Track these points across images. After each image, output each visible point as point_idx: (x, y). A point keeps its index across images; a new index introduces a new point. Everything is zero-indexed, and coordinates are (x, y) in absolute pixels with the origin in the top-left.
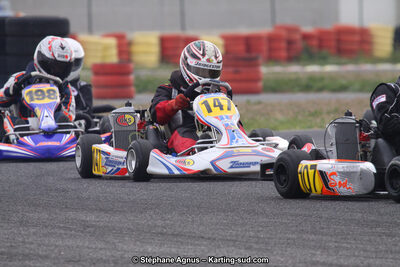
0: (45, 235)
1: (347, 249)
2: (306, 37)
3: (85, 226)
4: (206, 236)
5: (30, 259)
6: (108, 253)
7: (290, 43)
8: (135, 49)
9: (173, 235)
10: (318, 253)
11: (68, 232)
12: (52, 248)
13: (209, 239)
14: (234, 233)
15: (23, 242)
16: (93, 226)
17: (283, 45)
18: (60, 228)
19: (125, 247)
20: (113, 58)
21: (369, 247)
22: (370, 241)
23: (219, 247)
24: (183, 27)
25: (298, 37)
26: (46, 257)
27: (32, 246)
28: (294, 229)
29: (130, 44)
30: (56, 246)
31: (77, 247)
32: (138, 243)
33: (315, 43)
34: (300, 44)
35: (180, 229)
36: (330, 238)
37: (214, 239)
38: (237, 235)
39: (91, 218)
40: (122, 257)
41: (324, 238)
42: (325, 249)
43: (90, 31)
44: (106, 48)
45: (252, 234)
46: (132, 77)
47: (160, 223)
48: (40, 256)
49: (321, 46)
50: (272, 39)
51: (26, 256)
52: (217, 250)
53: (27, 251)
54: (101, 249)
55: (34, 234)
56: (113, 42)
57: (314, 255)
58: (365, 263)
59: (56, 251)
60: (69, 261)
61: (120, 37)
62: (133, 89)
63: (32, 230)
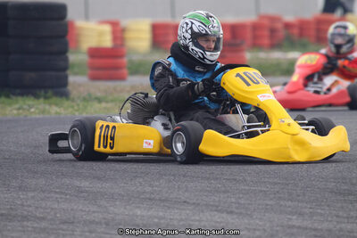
0: (42, 200)
1: (321, 215)
2: (288, 26)
3: (80, 191)
4: (191, 202)
5: (28, 220)
6: (101, 216)
7: (273, 31)
8: (128, 35)
9: (160, 200)
10: (294, 217)
11: (63, 196)
12: (49, 211)
13: (194, 204)
14: (217, 199)
15: (22, 205)
16: (86, 192)
17: (266, 33)
18: (56, 192)
19: (116, 210)
20: (107, 42)
21: (341, 213)
22: (342, 207)
23: (203, 212)
24: (173, 15)
25: (279, 26)
26: (43, 219)
27: (30, 209)
28: (272, 196)
29: (123, 30)
30: (52, 209)
31: (72, 210)
32: (128, 207)
33: (296, 31)
34: (282, 33)
35: (167, 195)
36: (305, 205)
37: (199, 204)
38: (219, 201)
39: (85, 184)
40: (113, 219)
41: (300, 205)
42: (301, 214)
43: (87, 17)
44: (101, 34)
45: (233, 200)
46: (125, 60)
47: (148, 189)
48: (38, 218)
49: (301, 35)
50: (256, 27)
51: (25, 218)
52: (201, 215)
53: (25, 213)
54: (94, 212)
55: (33, 197)
56: (107, 28)
57: (290, 219)
58: (338, 227)
59: (52, 213)
60: (64, 222)
61: (114, 24)
62: (125, 71)
63: (31, 194)
